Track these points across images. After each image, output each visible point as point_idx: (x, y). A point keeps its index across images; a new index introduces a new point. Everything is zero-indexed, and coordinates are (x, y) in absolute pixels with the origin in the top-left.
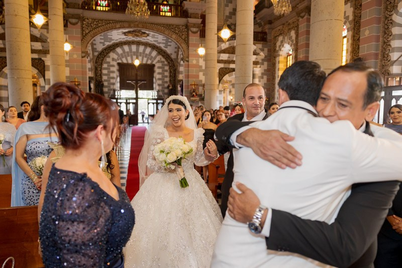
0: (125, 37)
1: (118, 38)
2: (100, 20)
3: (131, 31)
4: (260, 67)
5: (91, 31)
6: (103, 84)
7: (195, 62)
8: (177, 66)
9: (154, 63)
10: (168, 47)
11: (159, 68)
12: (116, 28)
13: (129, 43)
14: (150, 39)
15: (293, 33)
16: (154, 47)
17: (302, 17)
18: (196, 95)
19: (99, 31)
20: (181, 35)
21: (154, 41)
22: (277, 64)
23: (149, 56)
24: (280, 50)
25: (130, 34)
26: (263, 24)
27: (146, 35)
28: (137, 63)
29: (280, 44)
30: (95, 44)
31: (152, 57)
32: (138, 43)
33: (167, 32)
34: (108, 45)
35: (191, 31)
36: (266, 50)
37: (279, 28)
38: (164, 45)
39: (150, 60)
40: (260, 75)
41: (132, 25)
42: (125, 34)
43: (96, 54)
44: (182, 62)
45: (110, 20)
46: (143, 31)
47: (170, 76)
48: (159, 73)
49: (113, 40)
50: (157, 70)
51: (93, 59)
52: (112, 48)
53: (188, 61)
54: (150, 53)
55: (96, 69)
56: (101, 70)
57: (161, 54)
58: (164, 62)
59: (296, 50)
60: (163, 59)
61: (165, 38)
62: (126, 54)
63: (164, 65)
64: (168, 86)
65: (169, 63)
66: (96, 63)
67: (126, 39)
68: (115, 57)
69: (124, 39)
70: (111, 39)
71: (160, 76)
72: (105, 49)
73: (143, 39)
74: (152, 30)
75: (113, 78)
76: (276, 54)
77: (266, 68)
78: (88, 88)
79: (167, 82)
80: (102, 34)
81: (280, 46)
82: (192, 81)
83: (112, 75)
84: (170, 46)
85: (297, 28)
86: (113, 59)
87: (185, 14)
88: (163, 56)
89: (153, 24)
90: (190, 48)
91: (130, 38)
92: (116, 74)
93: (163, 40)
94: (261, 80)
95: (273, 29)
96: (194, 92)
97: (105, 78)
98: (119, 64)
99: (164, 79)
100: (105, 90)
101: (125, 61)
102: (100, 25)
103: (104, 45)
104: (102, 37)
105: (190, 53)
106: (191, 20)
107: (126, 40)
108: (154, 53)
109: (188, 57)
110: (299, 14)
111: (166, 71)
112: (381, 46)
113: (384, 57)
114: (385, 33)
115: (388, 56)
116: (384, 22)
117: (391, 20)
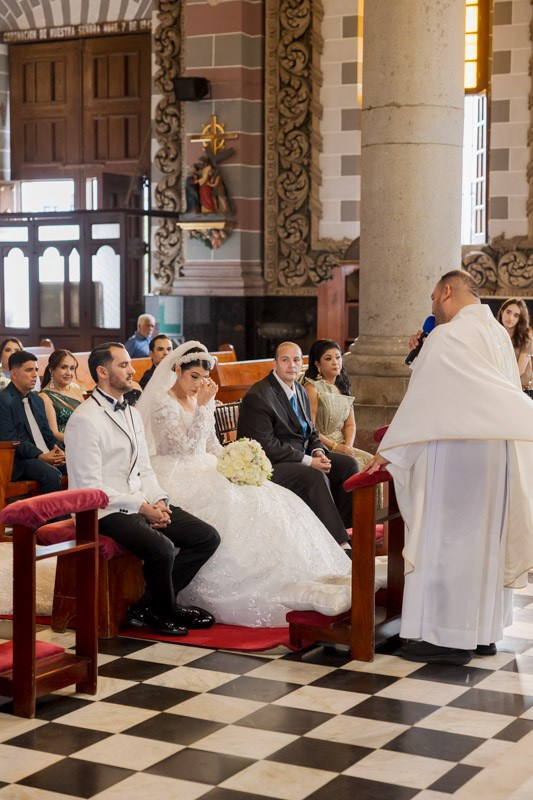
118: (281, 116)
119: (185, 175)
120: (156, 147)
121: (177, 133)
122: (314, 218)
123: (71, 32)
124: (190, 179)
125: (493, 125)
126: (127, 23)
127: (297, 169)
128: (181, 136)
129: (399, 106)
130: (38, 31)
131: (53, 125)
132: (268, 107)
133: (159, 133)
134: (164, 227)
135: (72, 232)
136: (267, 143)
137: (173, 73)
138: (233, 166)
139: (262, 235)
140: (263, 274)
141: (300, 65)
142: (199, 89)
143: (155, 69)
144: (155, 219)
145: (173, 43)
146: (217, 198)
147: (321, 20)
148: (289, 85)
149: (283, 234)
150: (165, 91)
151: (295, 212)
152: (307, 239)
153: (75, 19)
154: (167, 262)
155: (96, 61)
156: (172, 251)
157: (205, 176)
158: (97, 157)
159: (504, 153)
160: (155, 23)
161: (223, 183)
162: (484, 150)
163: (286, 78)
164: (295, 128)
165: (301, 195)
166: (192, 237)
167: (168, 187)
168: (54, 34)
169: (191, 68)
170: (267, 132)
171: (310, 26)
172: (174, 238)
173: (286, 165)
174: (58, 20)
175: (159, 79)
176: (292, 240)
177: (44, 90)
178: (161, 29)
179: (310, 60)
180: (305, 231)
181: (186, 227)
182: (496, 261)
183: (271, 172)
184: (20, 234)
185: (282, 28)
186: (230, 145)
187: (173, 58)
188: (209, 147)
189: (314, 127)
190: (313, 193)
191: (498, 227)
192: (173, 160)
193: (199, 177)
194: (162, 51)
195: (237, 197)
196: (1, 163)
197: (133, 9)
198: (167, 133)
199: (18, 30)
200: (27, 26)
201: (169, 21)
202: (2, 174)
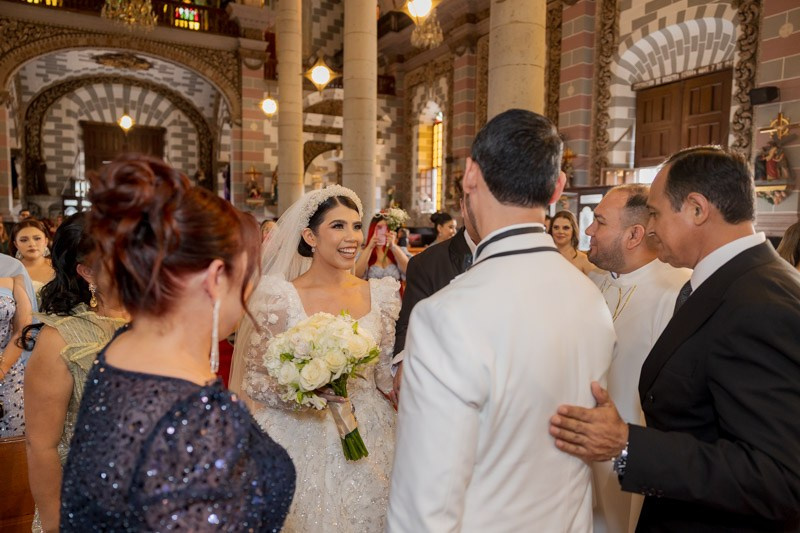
0: (97, 66)
1: (80, 68)
2: (38, 25)
3: (111, 55)
4: (384, 143)
5: (15, 48)
6: (45, 166)
7: (254, 127)
8: (216, 134)
9: (164, 124)
10: (197, 94)
11: (175, 135)
12: (76, 46)
13: (106, 80)
14: (155, 75)
15: (443, 83)
16: (163, 92)
17: (460, 54)
18: (259, 193)
19: (36, 49)
20: (225, 71)
21: (164, 79)
22: (414, 139)
23: (152, 110)
24: (421, 112)
25: (108, 61)
26: (387, 60)
27: (146, 65)
28: (126, 123)
29: (419, 101)
30: (25, 78)
31: (159, 112)
32: (129, 82)
33: (194, 63)
34: (56, 82)
35: (246, 65)
36: (394, 110)
37: (417, 71)
38: (186, 89)
39: (156, 118)
40: (383, 158)
41: (115, 42)
42: (97, 59)
43: (27, 99)
44: (226, 127)
45: (63, 28)
46: (139, 56)
47: (201, 154)
48: (176, 147)
49: (69, 71)
50: (171, 141)
51: (19, 109)
52: (68, 87)
53: (240, 125)
54: (156, 104)
55: (27, 132)
56: (39, 136)
57: (179, 108)
58: (186, 124)
59: (449, 114)
60: (184, 119)
61: (189, 76)
62: (100, 102)
63: (186, 131)
64: (197, 176)
65: (197, 126)
66: (27, 118)
67: (99, 71)
68: (75, 107)
69: (95, 70)
70: (64, 69)
71: (178, 154)
72: (50, 90)
73: (139, 74)
74: (162, 55)
75: (70, 153)
76: (414, 119)
77: (394, 146)
78: (10, 173)
79: (193, 166)
80: (43, 56)
81: (419, 105)
82: (249, 165)
83: (66, 147)
84: (200, 91)
85: (450, 73)
86: (69, 113)
87: (232, 29)
88: (185, 112)
89: (163, 43)
90: (243, 98)
91: (109, 69)
92: (75, 146)
93: (184, 78)
94: (386, 167)
95: (407, 72)
96: (254, 187)
97: (48, 152)
98: (82, 124)
99: (187, 160)
100: (51, 178)
101: (96, 117)
102: (38, 36)
103: (46, 80)
104: (43, 64)
105: (244, 108)
106: (246, 43)
107: (100, 74)
108: (164, 105)
109: (240, 117)
110: (453, 48)
111: (192, 143)
112: (593, 116)
113: (598, 135)
114: (600, 94)
115: (605, 133)
116: (598, 75)
117: (609, 71)
119: (754, 156)
120: (732, 140)
121: (749, 130)
123: (676, 77)
124: (759, 157)
126: (716, 66)
128: (752, 131)
130: (655, 80)
131: (662, 135)
133: (735, 130)
137: (748, 89)
138: (794, 147)
142: (771, 94)
143: (735, 89)
145: (749, 70)
146: (780, 169)
150: (742, 102)
153: (680, 68)
155: (692, 92)
157: (771, 155)
160: (737, 59)
161: (786, 158)
166: (759, 197)
168: (665, 80)
169: (762, 82)
174: (668, 70)
175: (737, 96)
177: (657, 113)
178: (741, 63)
186: (794, 131)
187: (750, 80)
188: (775, 135)
193: (766, 155)
194: (741, 77)
195: (798, 168)
196: (628, 160)
197: (720, 55)
198: (742, 129)
199: (642, 81)
200: (648, 78)
201: (747, 56)
202: (628, 166)
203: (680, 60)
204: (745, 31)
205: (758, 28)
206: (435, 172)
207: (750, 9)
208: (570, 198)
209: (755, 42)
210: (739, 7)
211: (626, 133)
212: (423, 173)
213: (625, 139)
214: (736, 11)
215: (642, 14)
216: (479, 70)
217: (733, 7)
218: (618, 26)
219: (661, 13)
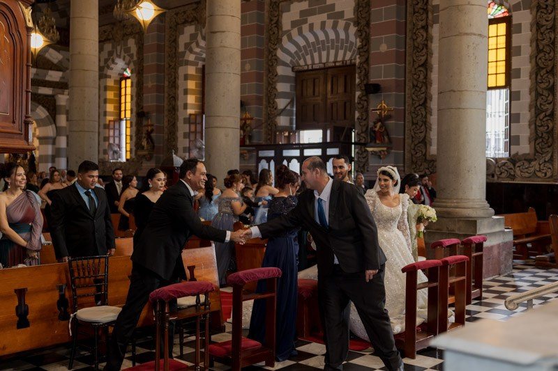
15: (131, 43)
29: (106, 57)
59: (139, 72)
112: (264, 88)
113: (269, 103)
114: (269, 72)
115: (274, 102)
116: (268, 57)
117: (275, 55)
118: (413, 100)
120: (357, 115)
121: (367, 108)
122: (428, 145)
123: (322, 66)
124: (372, 128)
125: (512, 102)
126: (346, 61)
127: (420, 123)
129: (454, 91)
130: (308, 66)
131: (314, 106)
132: (407, 96)
133: (359, 108)
134: (361, 149)
135: (318, 152)
136: (407, 112)
137: (365, 82)
138: (391, 122)
139: (404, 154)
140: (404, 171)
141: (422, 77)
142: (376, 88)
143: (357, 81)
144: (357, 146)
145: (365, 69)
146: (383, 137)
147: (431, 57)
148: (417, 86)
149: (413, 152)
150: (361, 90)
151: (419, 143)
152: (425, 155)
153: (324, 60)
154: (361, 165)
155: (332, 78)
156: (364, 160)
157: (378, 127)
158: (332, 119)
159: (518, 115)
160: (358, 61)
161: (386, 130)
162: (508, 114)
163: (415, 83)
164: (420, 105)
165: (422, 135)
166: (372, 154)
167: (362, 132)
168: (315, 67)
169: (373, 80)
170: (407, 107)
171: (427, 60)
172: (365, 155)
173: (415, 122)
174: (317, 61)
175: (359, 85)
176: (418, 155)
177: (310, 91)
178: (360, 63)
179: (427, 75)
180: (424, 151)
181: (370, 149)
182: (514, 165)
183: (408, 125)
184: (296, 153)
185: (414, 61)
186: (390, 113)
187: (365, 75)
188: (380, 114)
189: (428, 105)
190: (427, 135)
191: (515, 149)
192: (365, 120)
193: (376, 127)
194: (361, 73)
195: (393, 136)
196: (291, 123)
197: (349, 55)
198: (362, 108)
199: (300, 66)
200: (304, 64)
201: (364, 60)
202: (292, 128)
203: (324, 54)
204: (362, 42)
205: (368, 41)
206: (124, 123)
207: (364, 29)
208: (249, 151)
209: (368, 51)
210: (358, 26)
211: (289, 103)
212: (112, 123)
213: (288, 108)
214: (356, 28)
215: (297, 17)
216: (167, 36)
217: (354, 25)
218: (281, 23)
219: (311, 19)
